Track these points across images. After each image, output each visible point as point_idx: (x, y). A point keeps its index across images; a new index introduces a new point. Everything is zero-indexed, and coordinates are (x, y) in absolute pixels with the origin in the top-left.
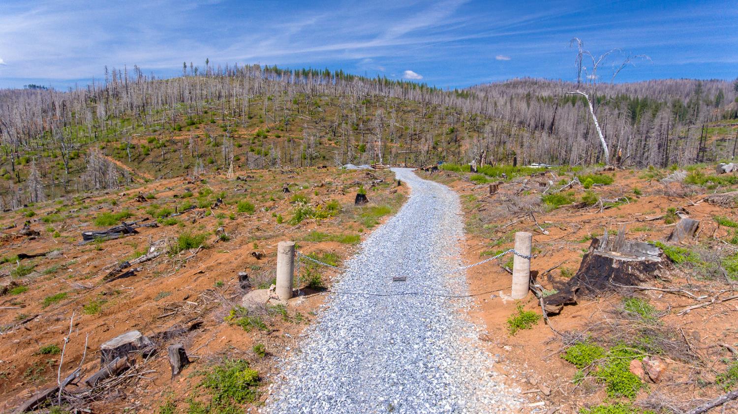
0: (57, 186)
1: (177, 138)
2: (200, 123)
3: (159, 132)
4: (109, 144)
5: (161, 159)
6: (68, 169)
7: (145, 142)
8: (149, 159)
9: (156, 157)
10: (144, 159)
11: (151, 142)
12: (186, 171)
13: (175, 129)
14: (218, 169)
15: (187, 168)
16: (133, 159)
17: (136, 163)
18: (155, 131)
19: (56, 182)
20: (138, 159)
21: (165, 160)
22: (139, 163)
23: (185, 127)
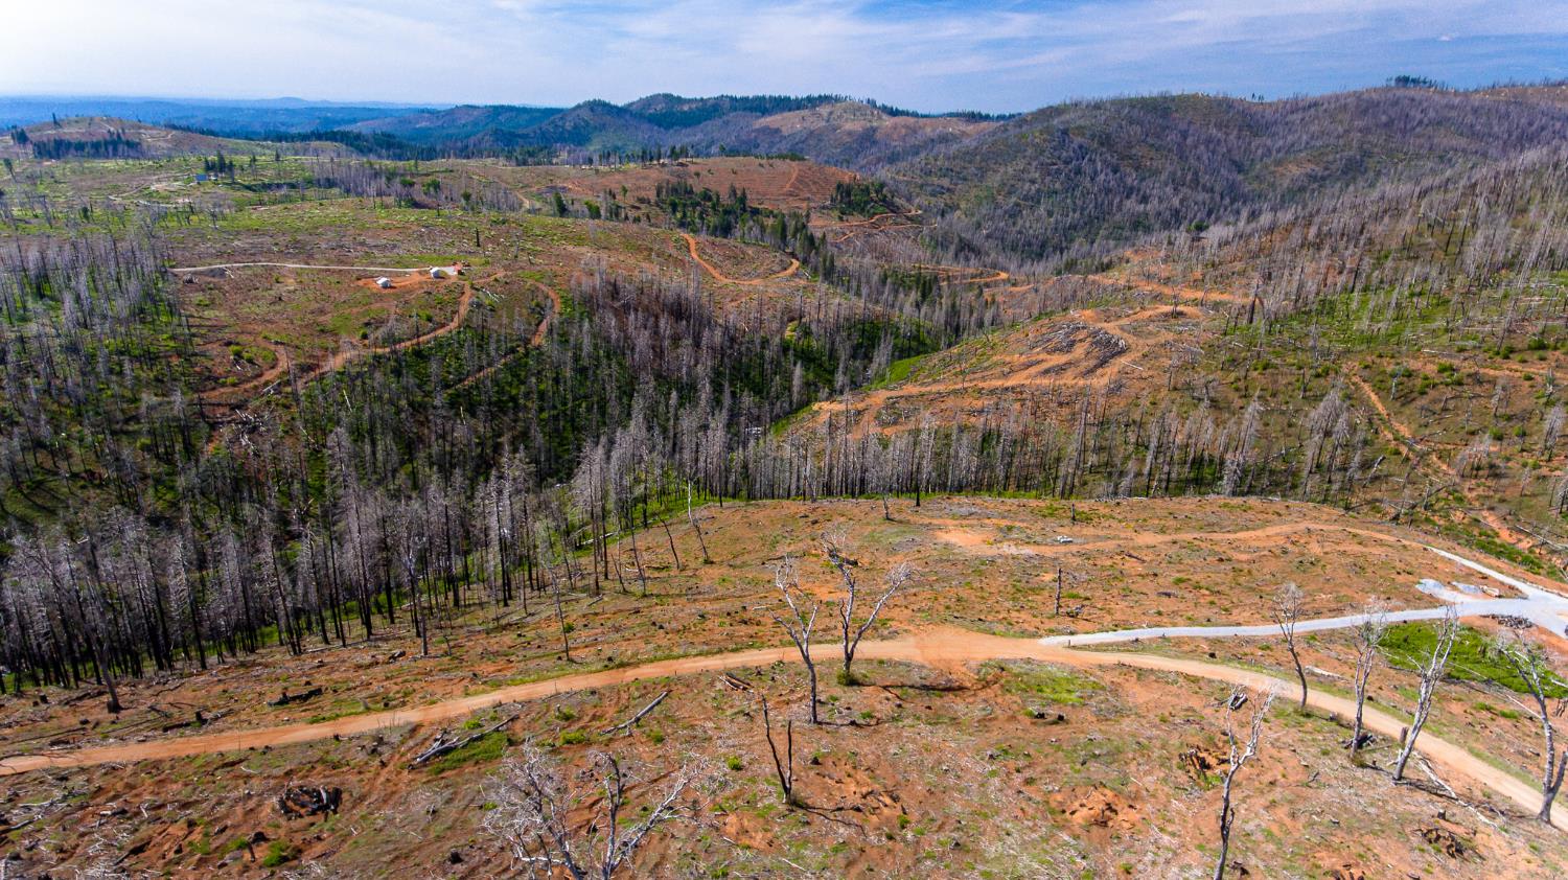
0: (1283, 413)
1: (1492, 372)
2: (1556, 349)
3: (1466, 354)
4: (1378, 361)
5: (1438, 407)
6: (1305, 391)
7: (1431, 369)
8: (1423, 401)
9: (1434, 401)
10: (1414, 400)
11: (1442, 370)
12: (1466, 437)
13: (1498, 353)
14: (1523, 450)
15: (1473, 433)
16: (1397, 395)
17: (1398, 404)
18: (1461, 350)
19: (1284, 408)
20: (1405, 398)
21: (1445, 410)
22: (1403, 405)
23: (1520, 351)
